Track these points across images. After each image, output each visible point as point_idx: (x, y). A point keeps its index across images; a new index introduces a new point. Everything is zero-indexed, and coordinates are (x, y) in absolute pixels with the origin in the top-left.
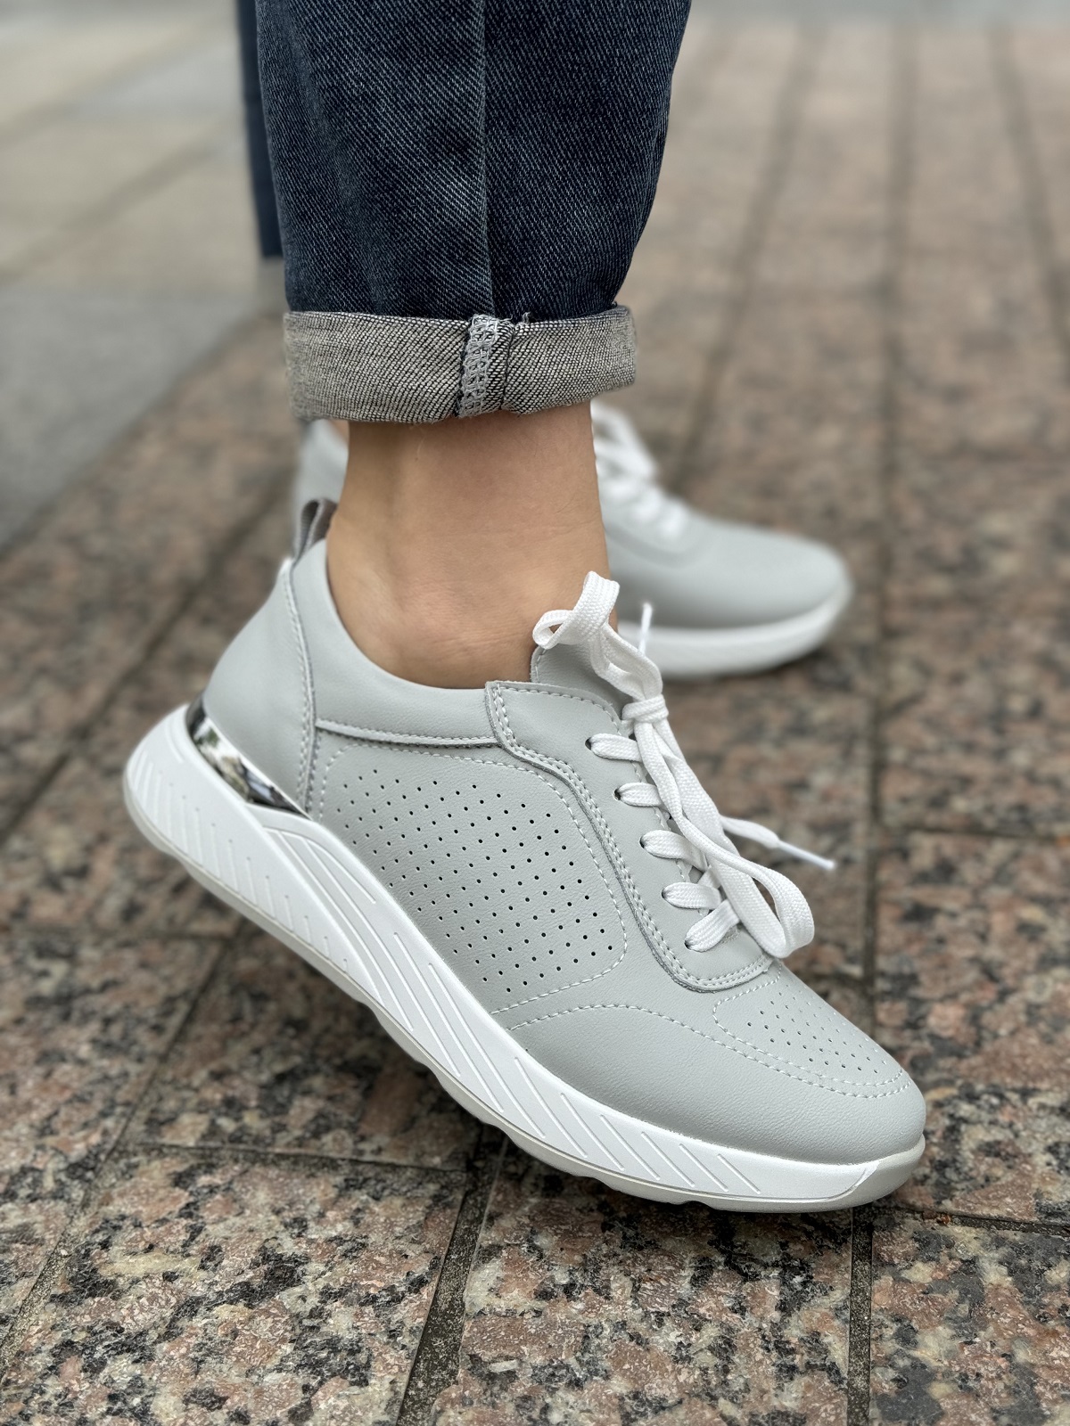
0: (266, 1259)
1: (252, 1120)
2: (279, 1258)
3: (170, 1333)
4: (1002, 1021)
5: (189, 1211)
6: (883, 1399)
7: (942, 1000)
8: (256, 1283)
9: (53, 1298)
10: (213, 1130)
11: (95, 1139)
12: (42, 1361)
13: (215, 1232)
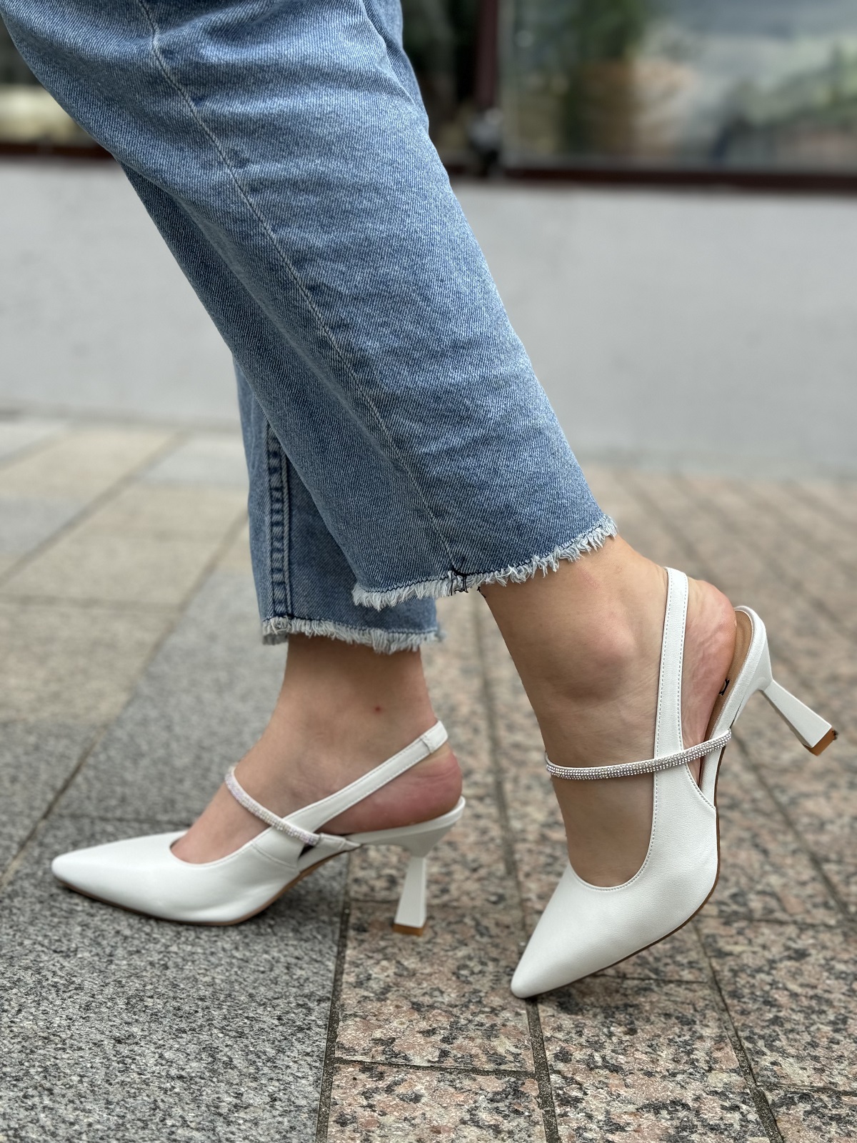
0: (788, 949)
1: (735, 907)
2: (794, 949)
5: (739, 934)
8: (793, 956)
9: (711, 957)
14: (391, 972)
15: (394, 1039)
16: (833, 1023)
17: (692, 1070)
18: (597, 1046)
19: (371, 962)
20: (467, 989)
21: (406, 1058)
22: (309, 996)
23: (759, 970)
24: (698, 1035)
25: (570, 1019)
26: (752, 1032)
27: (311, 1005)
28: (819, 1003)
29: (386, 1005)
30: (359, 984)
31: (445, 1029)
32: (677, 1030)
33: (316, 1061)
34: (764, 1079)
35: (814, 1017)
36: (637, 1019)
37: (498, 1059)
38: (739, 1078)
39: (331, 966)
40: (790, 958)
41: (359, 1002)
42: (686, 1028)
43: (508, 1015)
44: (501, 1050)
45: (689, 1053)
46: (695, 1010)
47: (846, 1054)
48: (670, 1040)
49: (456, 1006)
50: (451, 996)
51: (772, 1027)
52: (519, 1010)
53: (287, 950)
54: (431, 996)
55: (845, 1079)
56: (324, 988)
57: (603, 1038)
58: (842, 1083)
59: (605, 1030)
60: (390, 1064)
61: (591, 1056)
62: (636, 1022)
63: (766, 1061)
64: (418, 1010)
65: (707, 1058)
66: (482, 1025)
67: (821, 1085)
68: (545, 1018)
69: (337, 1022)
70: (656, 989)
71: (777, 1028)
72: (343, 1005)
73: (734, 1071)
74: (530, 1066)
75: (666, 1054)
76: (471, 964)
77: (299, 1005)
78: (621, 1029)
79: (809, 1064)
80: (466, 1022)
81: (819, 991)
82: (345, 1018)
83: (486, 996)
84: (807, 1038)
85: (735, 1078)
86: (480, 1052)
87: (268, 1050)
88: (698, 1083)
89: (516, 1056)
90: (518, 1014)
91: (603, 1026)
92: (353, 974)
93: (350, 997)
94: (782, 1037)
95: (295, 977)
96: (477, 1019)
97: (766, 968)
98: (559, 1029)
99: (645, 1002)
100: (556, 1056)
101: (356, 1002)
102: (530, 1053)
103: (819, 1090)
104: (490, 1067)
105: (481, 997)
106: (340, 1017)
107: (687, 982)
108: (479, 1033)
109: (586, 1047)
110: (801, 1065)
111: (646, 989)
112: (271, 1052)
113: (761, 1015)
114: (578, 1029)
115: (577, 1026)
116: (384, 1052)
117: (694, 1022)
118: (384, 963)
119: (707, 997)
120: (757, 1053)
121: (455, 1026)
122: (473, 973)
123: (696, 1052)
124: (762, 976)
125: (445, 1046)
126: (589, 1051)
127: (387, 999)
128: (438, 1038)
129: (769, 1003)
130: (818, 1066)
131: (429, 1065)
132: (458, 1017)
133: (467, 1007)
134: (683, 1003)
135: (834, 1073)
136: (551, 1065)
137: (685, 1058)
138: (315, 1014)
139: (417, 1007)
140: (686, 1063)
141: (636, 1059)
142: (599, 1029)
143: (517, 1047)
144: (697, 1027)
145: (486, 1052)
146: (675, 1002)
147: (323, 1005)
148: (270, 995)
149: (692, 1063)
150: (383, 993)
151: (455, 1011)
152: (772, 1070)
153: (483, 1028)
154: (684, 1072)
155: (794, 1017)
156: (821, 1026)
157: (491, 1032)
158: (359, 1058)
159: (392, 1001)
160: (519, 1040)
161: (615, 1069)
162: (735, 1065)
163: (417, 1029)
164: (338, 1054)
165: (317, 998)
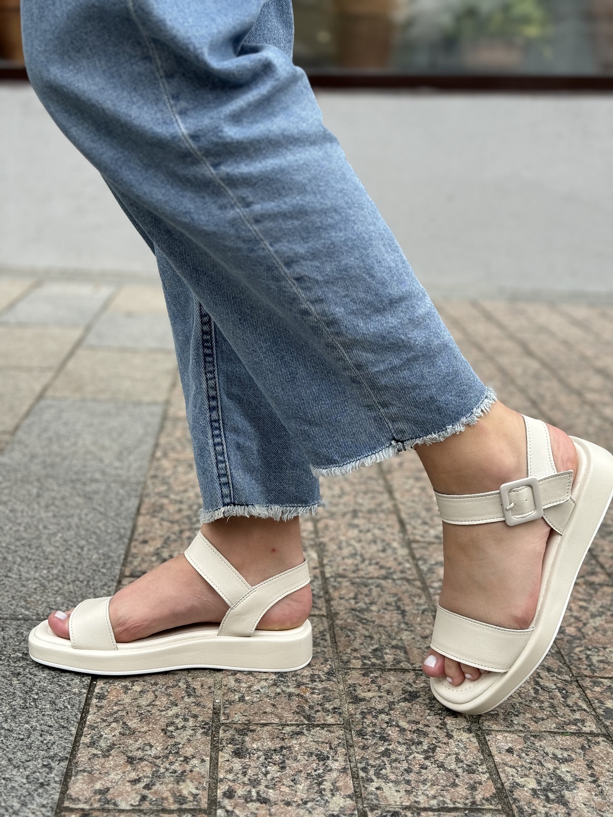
0: (406, 692)
1: (374, 660)
2: (410, 692)
3: (391, 709)
4: (588, 630)
5: (373, 682)
6: (602, 715)
7: (568, 626)
8: (407, 697)
9: (350, 703)
10: (364, 664)
11: (329, 667)
12: (359, 716)
13: (386, 686)
14: (117, 733)
15: (108, 789)
16: (425, 751)
17: (319, 798)
18: (255, 783)
19: (105, 724)
20: (171, 742)
21: (115, 804)
22: (52, 758)
23: (381, 712)
24: (329, 768)
25: (240, 762)
26: (368, 764)
27: (53, 764)
28: (419, 736)
29: (108, 761)
30: (93, 744)
31: (148, 777)
32: (314, 765)
33: (48, 811)
34: (369, 802)
35: (413, 747)
36: (288, 759)
37: (181, 799)
38: (351, 802)
39: (74, 730)
40: (405, 700)
41: (89, 759)
42: (321, 763)
43: (196, 762)
44: (185, 792)
45: (320, 784)
46: (331, 748)
47: (430, 777)
48: (308, 774)
49: (160, 757)
50: (157, 750)
51: (382, 758)
52: (204, 757)
53: (43, 720)
54: (143, 750)
55: (425, 797)
56: (65, 750)
57: (261, 776)
58: (423, 801)
59: (263, 770)
60: (103, 810)
61: (250, 791)
62: (287, 761)
63: (372, 788)
64: (131, 763)
65: (332, 787)
66: (175, 772)
67: (408, 804)
68: (222, 762)
69: (70, 777)
70: (305, 732)
71: (385, 759)
72: (77, 763)
73: (349, 796)
74: (204, 804)
75: (302, 786)
76: (177, 721)
77: (44, 766)
78: (276, 768)
79: (403, 787)
80: (164, 770)
81: (420, 726)
82: (77, 773)
83: (183, 747)
84: (405, 765)
85: (349, 803)
86: (169, 795)
87: (15, 804)
88: (322, 808)
89: (195, 796)
90: (203, 761)
91: (263, 766)
92: (89, 736)
93: (83, 755)
94: (388, 766)
95: (45, 742)
96: (173, 767)
97: (386, 710)
98: (230, 771)
99: (296, 744)
100: (224, 794)
101: (87, 759)
102: (205, 793)
103: (407, 808)
104: (173, 807)
105: (179, 748)
106: (73, 773)
107: (329, 725)
108: (172, 779)
109: (247, 784)
110: (397, 788)
111: (298, 734)
112: (17, 806)
113: (377, 749)
114: (244, 770)
115: (244, 768)
116: (100, 800)
117: (328, 758)
118: (114, 725)
119: (341, 737)
120: (368, 780)
121: (156, 775)
122: (177, 729)
123: (325, 783)
124: (383, 716)
125: (146, 792)
126: (248, 788)
127: (110, 755)
128: (142, 785)
129: (384, 739)
130: (409, 788)
131: (131, 808)
132: (159, 767)
133: (167, 757)
134: (323, 743)
135: (419, 794)
136: (219, 802)
137: (316, 788)
138: (55, 772)
139: (131, 760)
140: (316, 792)
141: (281, 792)
142: (260, 768)
143: (197, 788)
144: (329, 762)
145: (174, 795)
146: (317, 742)
147: (62, 764)
148: (25, 757)
149: (321, 792)
150: (108, 751)
151: (158, 762)
152: (375, 794)
153: (175, 775)
154: (313, 800)
155: (400, 749)
156: (417, 755)
157: (180, 778)
158: (81, 806)
159: (113, 757)
160: (200, 783)
161: (265, 801)
162: (350, 791)
163: (128, 779)
164: (67, 804)
165: (59, 758)
